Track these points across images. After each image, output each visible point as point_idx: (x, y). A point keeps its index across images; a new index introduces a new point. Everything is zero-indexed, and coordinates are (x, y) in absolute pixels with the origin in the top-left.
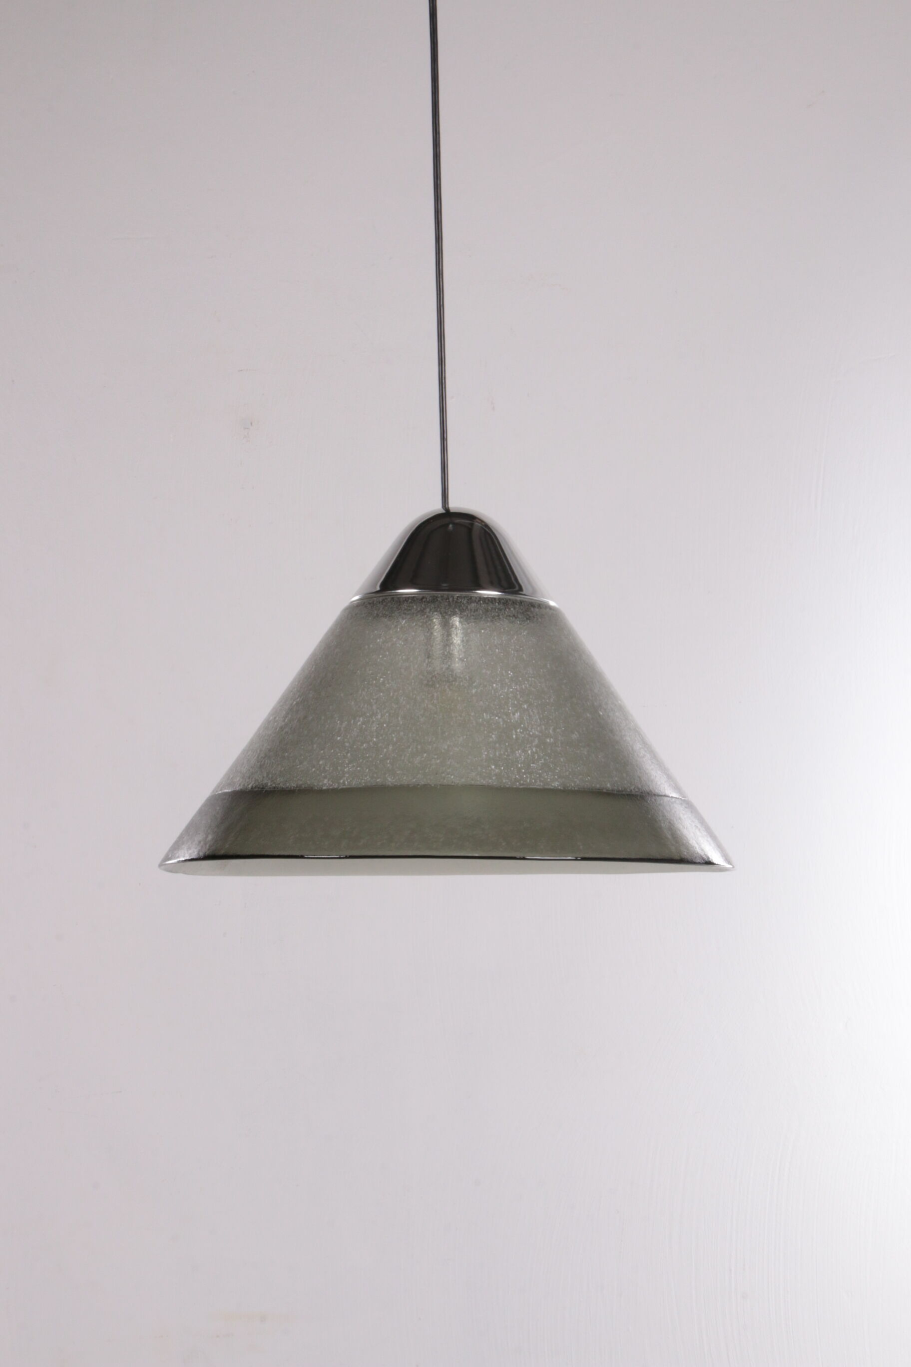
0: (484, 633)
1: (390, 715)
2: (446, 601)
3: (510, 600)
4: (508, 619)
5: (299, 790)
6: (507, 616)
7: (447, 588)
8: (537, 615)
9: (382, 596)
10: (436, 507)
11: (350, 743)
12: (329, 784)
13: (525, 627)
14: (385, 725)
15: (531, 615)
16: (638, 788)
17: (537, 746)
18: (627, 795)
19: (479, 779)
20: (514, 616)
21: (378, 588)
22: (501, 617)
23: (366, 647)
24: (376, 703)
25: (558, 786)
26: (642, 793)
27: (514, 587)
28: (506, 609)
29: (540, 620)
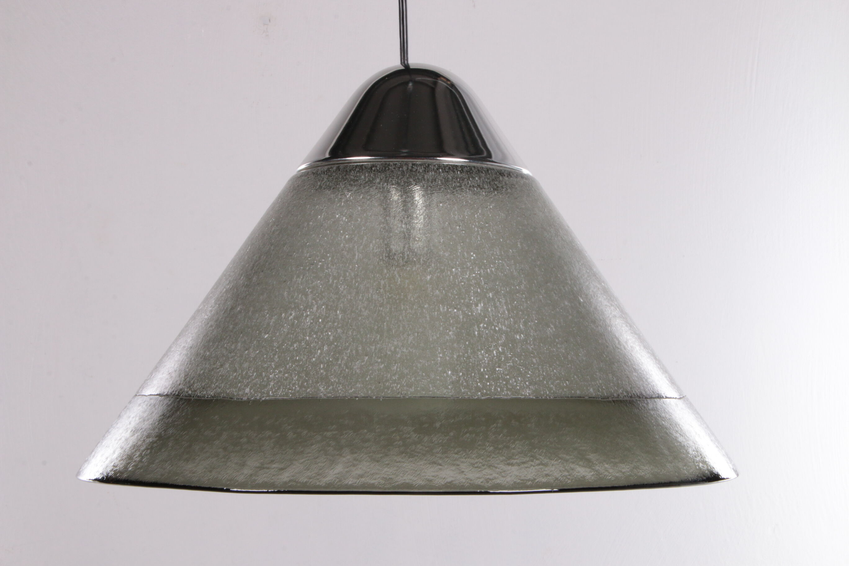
0: (442, 207)
1: (327, 308)
2: (399, 170)
3: (474, 167)
4: (471, 191)
5: (217, 400)
6: (470, 186)
7: (405, 154)
8: (506, 184)
9: (329, 165)
10: (395, 63)
11: (278, 342)
12: (251, 393)
13: (492, 200)
14: (320, 320)
15: (500, 185)
16: (627, 392)
17: (504, 345)
18: (614, 401)
19: (431, 389)
20: (479, 186)
21: (327, 156)
22: (463, 187)
23: (306, 224)
24: (312, 292)
25: (529, 395)
26: (631, 397)
27: (481, 152)
28: (469, 178)
29: (509, 190)
